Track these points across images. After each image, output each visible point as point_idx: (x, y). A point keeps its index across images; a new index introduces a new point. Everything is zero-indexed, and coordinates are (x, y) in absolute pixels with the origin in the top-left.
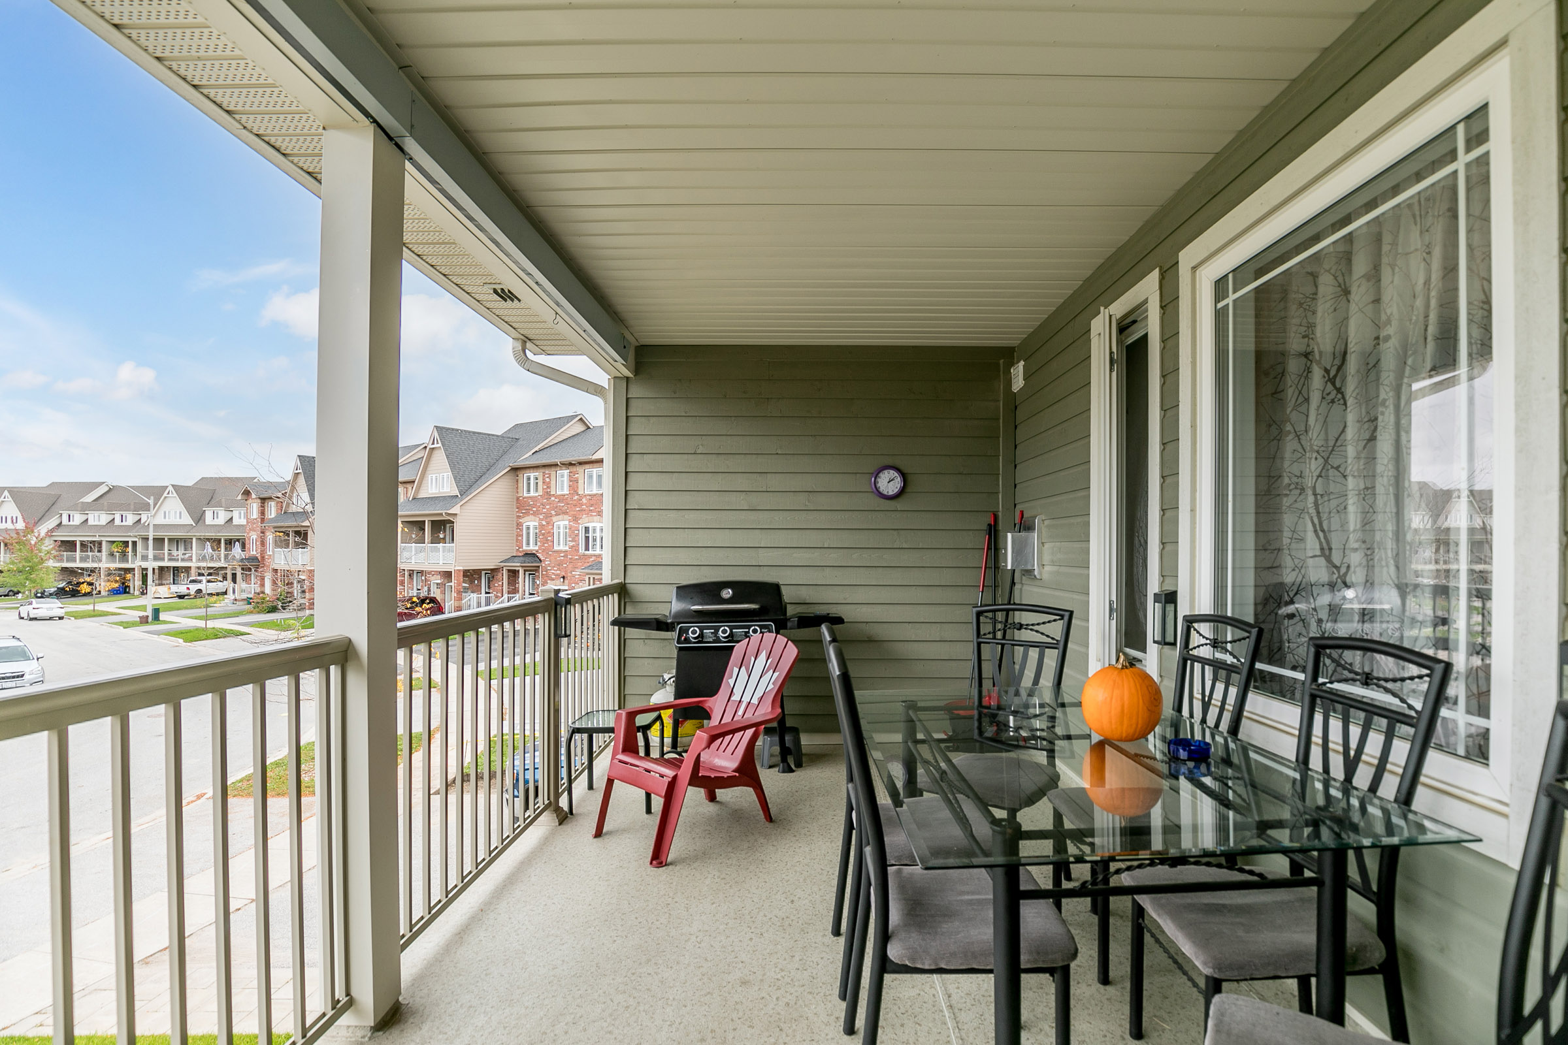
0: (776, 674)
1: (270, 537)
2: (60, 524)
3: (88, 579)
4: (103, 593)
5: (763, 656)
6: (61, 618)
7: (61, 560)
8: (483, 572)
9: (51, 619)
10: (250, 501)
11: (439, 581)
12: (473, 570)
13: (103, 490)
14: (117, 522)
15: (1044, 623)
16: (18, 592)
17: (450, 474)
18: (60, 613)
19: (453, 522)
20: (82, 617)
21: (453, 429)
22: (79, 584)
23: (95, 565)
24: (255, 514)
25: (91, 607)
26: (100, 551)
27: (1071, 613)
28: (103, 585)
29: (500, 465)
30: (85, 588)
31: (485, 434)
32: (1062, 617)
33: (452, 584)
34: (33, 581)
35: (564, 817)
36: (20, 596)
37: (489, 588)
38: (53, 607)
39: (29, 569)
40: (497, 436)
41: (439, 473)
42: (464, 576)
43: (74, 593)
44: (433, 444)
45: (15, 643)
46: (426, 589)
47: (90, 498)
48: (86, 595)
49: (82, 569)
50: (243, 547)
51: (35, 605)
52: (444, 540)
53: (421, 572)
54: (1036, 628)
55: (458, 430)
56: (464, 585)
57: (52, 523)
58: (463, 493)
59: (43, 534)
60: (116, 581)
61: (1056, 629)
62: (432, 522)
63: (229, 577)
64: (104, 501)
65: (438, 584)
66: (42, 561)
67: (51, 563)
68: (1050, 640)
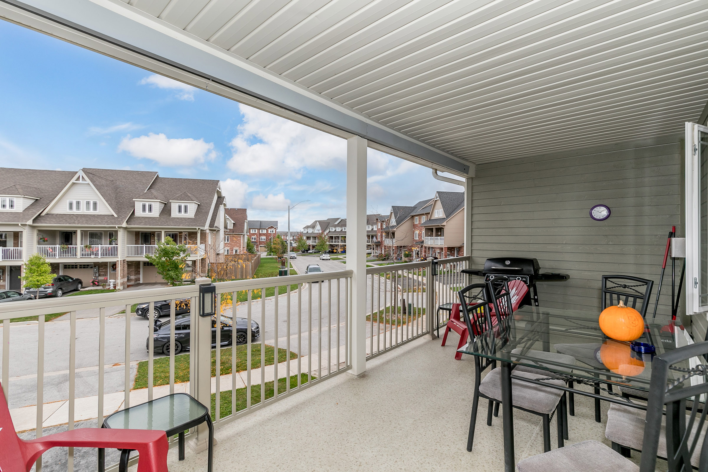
0: (518, 297)
1: (384, 234)
2: (330, 231)
3: (336, 248)
4: (340, 252)
5: (515, 289)
6: (329, 260)
7: (330, 242)
8: (456, 248)
9: (327, 260)
10: (378, 222)
11: (439, 251)
12: (452, 247)
13: (340, 220)
14: (343, 230)
15: (637, 286)
16: (320, 252)
17: (442, 209)
18: (329, 258)
19: (443, 228)
20: (334, 260)
21: (444, 192)
22: (334, 249)
23: (337, 244)
24: (379, 227)
25: (336, 257)
26: (339, 239)
27: (653, 282)
28: (340, 250)
29: (462, 205)
30: (335, 251)
31: (456, 193)
32: (647, 284)
33: (443, 252)
34: (323, 248)
35: (435, 338)
36: (321, 253)
37: (458, 254)
38: (327, 256)
39: (322, 245)
40: (461, 193)
41: (439, 210)
42: (448, 249)
43: (333, 252)
44: (436, 198)
45: (317, 266)
46: (434, 254)
47: (336, 223)
48: (336, 253)
49: (335, 245)
50: (376, 238)
51: (323, 256)
52: (440, 235)
53: (433, 248)
54: (633, 288)
55: (445, 192)
56: (448, 253)
57: (327, 231)
58: (447, 217)
59: (326, 234)
60: (342, 249)
61: (643, 289)
62: (436, 228)
63: (372, 248)
64: (340, 224)
65: (438, 252)
66: (325, 242)
67: (328, 243)
68: (640, 294)
